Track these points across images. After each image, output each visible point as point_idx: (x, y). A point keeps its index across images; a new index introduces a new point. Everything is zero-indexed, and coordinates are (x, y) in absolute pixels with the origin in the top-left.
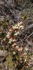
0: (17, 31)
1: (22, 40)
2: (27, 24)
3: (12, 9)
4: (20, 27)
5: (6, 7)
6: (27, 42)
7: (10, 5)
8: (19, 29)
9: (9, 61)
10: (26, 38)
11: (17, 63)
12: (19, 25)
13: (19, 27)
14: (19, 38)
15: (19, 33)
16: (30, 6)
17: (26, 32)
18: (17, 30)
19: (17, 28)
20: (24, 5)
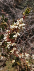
0: (16, 32)
1: (24, 42)
2: (29, 24)
3: (12, 7)
4: (20, 25)
5: (6, 5)
6: (30, 44)
7: (9, 3)
8: (19, 28)
9: (9, 66)
10: (28, 40)
11: (18, 69)
12: (18, 24)
13: (18, 25)
14: (21, 39)
15: (19, 34)
16: (32, 4)
17: (28, 33)
18: (16, 30)
19: (16, 27)
20: (25, 3)
